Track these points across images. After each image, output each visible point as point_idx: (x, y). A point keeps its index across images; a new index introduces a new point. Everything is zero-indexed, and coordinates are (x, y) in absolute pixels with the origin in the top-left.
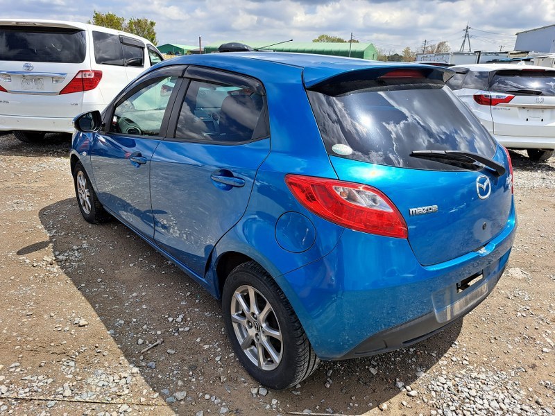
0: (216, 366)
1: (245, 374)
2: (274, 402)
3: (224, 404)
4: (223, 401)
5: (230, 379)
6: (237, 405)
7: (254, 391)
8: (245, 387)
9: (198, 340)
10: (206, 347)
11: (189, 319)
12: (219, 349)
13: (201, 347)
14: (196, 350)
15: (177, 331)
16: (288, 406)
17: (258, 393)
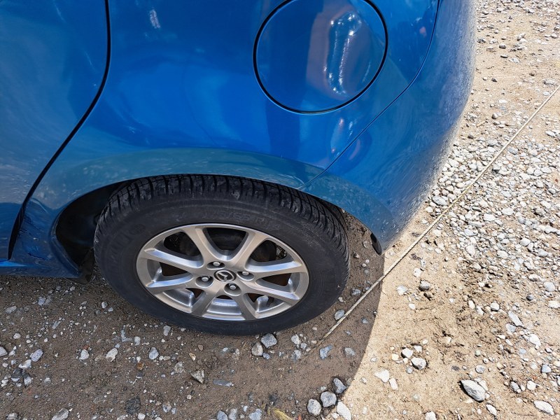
0: (165, 368)
1: (216, 340)
2: (296, 340)
3: (245, 408)
4: (238, 405)
5: (209, 367)
6: (262, 390)
7: (259, 350)
8: (241, 358)
9: (84, 355)
10: (112, 354)
11: (17, 336)
12: (137, 339)
13: (103, 363)
14: (100, 376)
15: (23, 374)
16: (315, 329)
17: (266, 350)
